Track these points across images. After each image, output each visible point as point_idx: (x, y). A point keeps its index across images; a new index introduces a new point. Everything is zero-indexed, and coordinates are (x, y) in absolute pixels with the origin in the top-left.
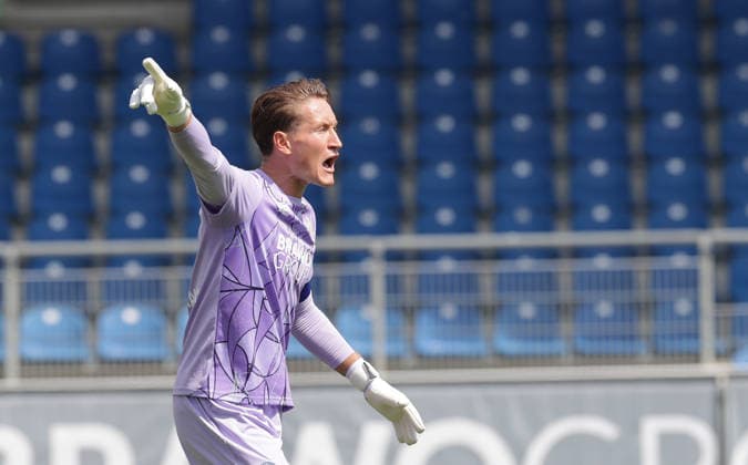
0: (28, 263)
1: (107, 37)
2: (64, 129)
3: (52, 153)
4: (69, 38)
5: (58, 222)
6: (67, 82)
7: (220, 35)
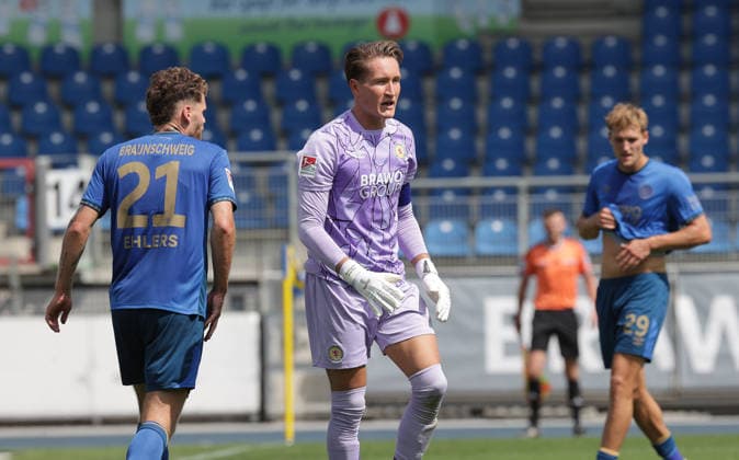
0: (534, 190)
1: (586, 42)
2: (558, 103)
3: (549, 118)
4: (561, 43)
5: (553, 164)
6: (560, 72)
7: (660, 41)
